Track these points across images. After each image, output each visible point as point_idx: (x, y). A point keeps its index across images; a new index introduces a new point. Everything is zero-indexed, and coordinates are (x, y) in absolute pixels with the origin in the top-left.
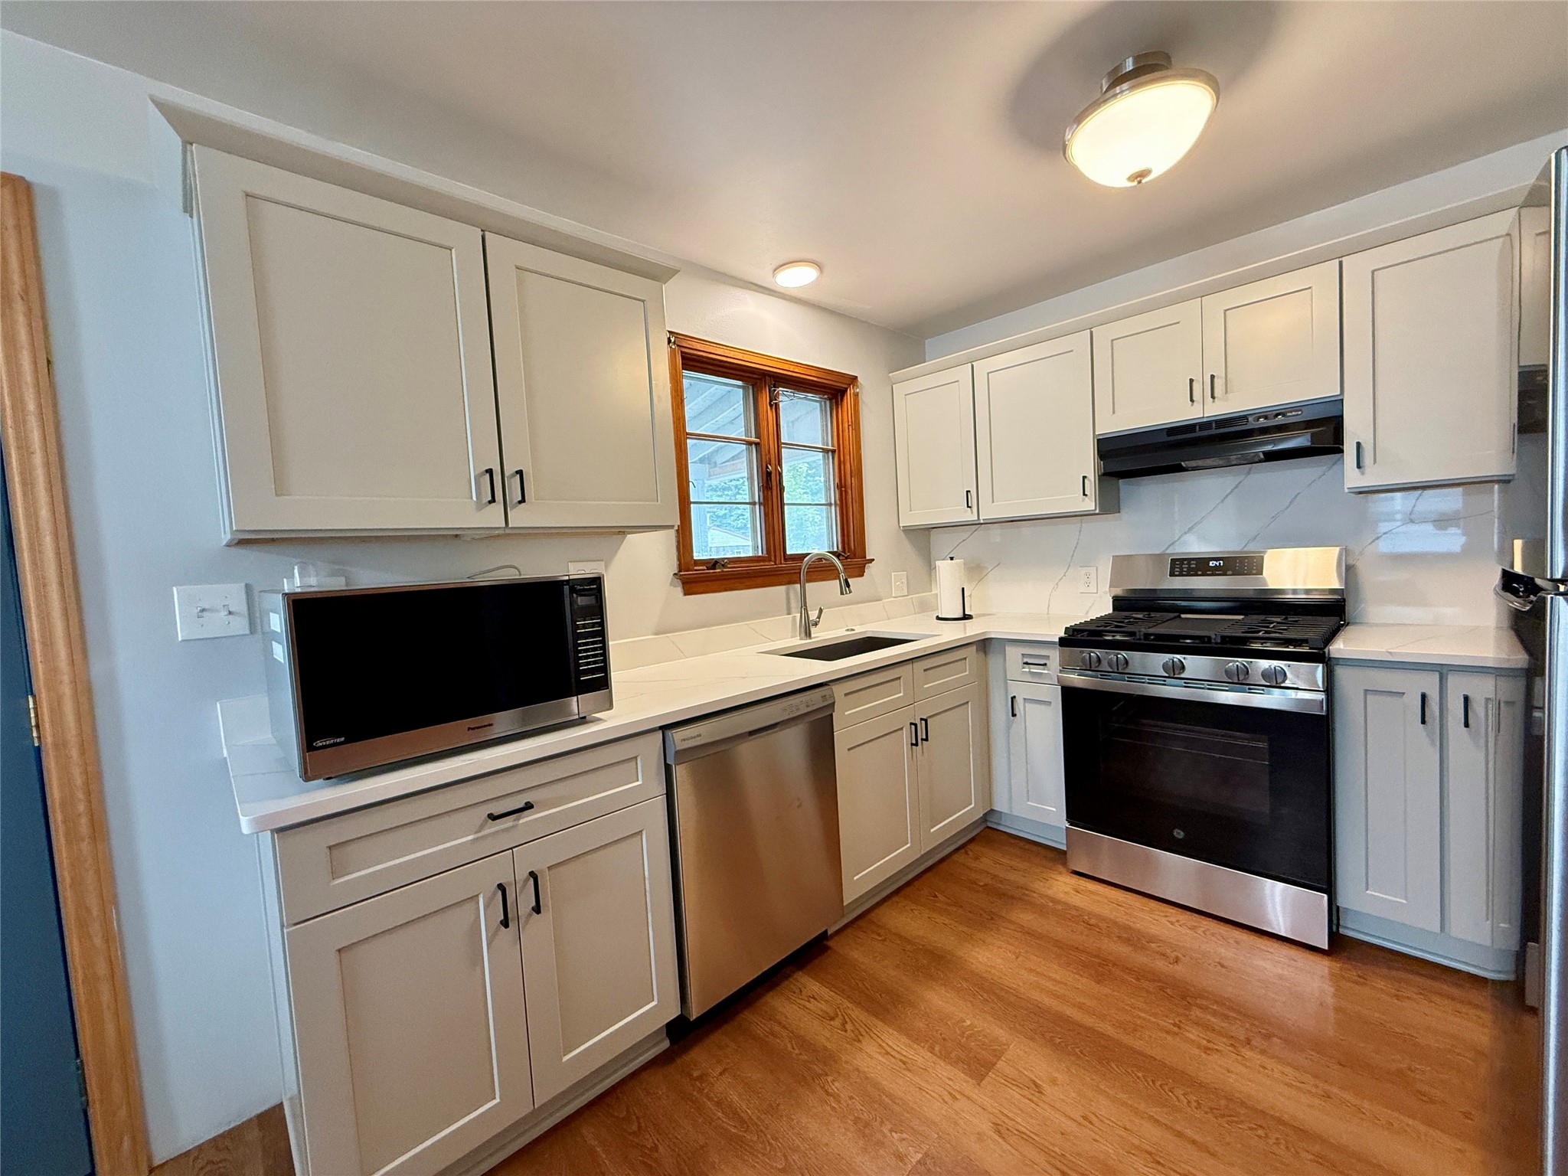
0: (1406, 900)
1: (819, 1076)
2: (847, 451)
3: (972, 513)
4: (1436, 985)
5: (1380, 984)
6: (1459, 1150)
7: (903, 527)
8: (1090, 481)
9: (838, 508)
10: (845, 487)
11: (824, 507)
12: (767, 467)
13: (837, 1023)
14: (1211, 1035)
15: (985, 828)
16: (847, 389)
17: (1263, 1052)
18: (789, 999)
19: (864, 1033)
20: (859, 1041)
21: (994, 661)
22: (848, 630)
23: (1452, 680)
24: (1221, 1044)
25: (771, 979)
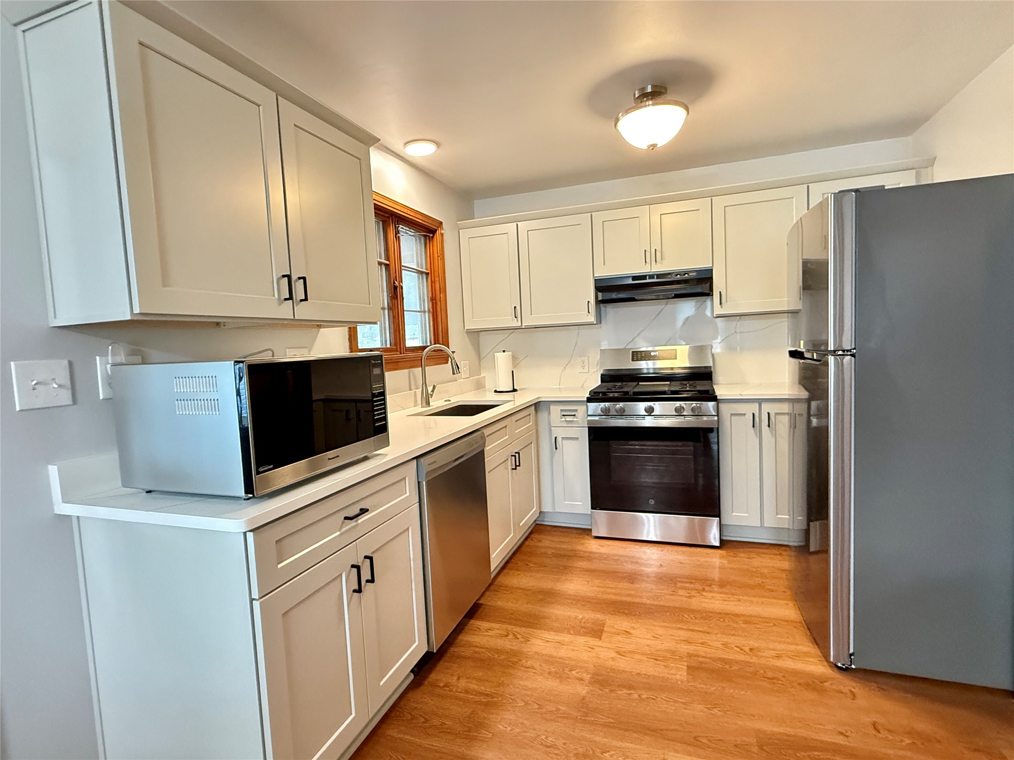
0: (747, 514)
1: (517, 662)
2: (436, 275)
3: (517, 321)
4: (761, 550)
5: (742, 555)
6: (787, 604)
7: (467, 329)
8: (591, 304)
9: (431, 315)
10: (435, 300)
11: (419, 313)
12: (394, 283)
13: (511, 636)
14: (689, 591)
15: (535, 526)
16: (436, 230)
17: (711, 592)
18: (474, 634)
19: (530, 637)
20: (529, 641)
21: (543, 415)
22: (446, 401)
23: (764, 406)
24: (693, 593)
25: (459, 629)
